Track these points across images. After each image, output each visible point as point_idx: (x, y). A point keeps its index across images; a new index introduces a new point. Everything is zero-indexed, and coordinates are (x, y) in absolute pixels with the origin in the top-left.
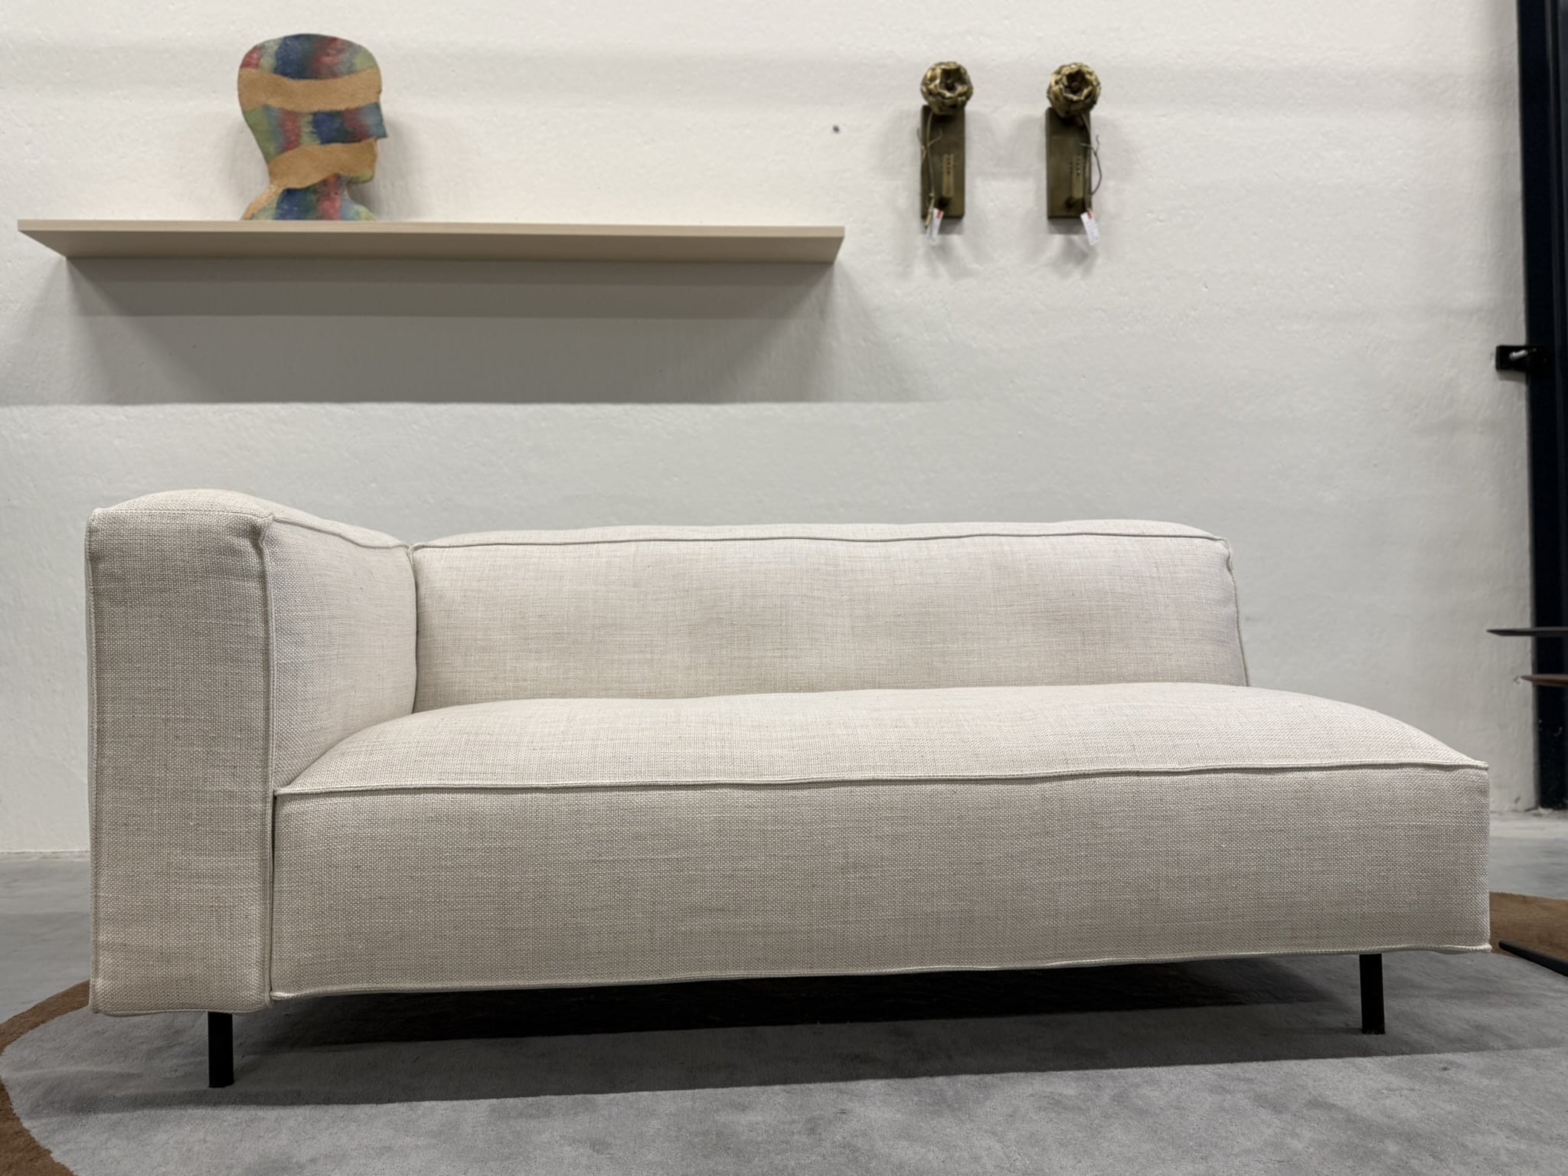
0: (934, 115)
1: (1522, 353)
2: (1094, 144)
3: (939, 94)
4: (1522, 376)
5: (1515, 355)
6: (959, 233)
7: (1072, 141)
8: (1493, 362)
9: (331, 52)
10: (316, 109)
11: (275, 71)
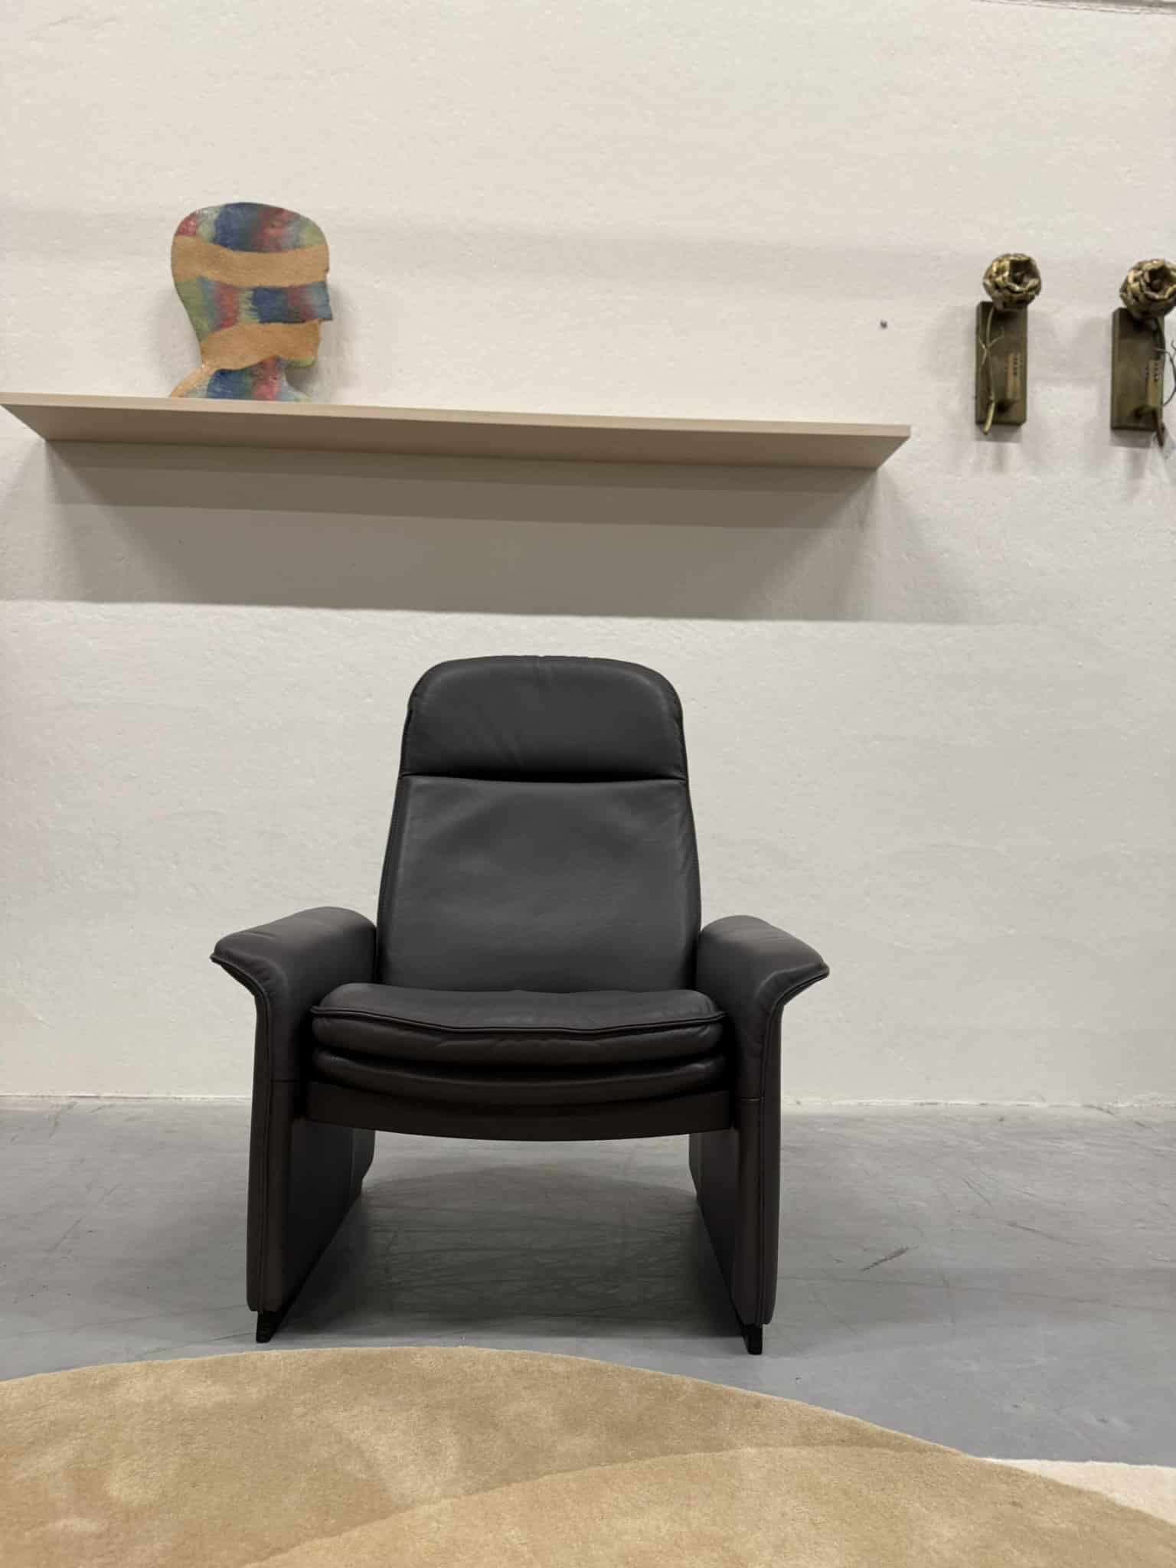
0: (996, 311)
2: (1170, 349)
3: (1008, 288)
6: (1017, 441)
7: (1144, 346)
9: (276, 224)
10: (257, 285)
11: (215, 241)
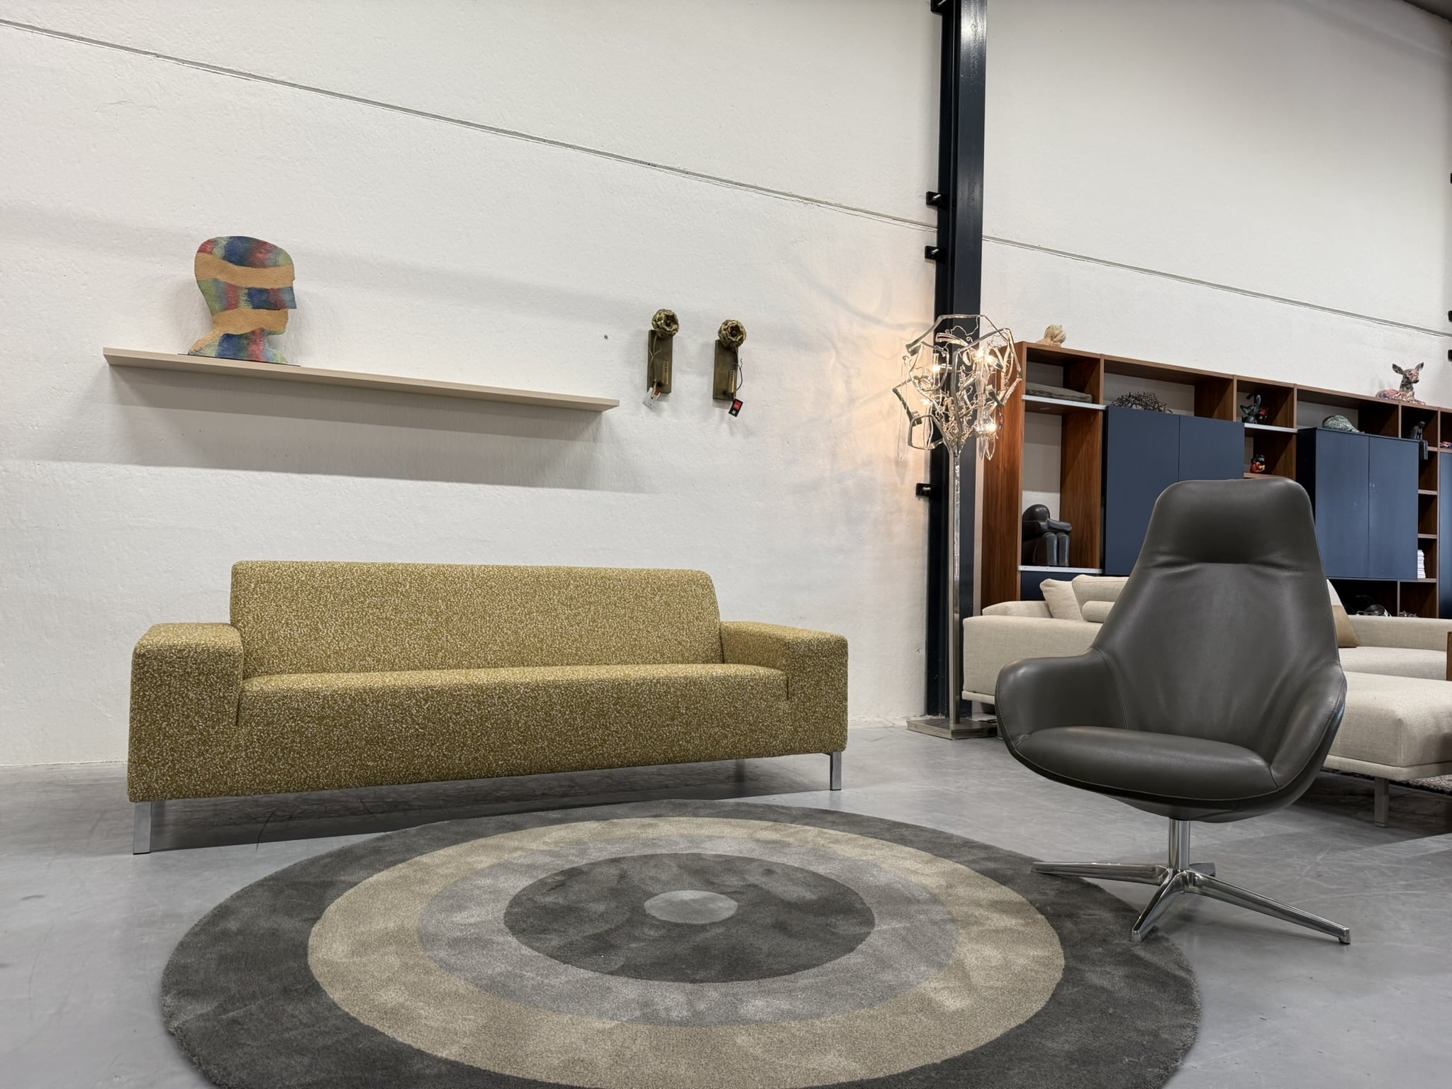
0: (656, 336)
1: (929, 489)
2: (739, 364)
3: (663, 328)
4: (927, 499)
5: (925, 489)
6: (667, 401)
7: (729, 359)
8: (915, 492)
9: (263, 251)
10: (251, 286)
11: (224, 258)
